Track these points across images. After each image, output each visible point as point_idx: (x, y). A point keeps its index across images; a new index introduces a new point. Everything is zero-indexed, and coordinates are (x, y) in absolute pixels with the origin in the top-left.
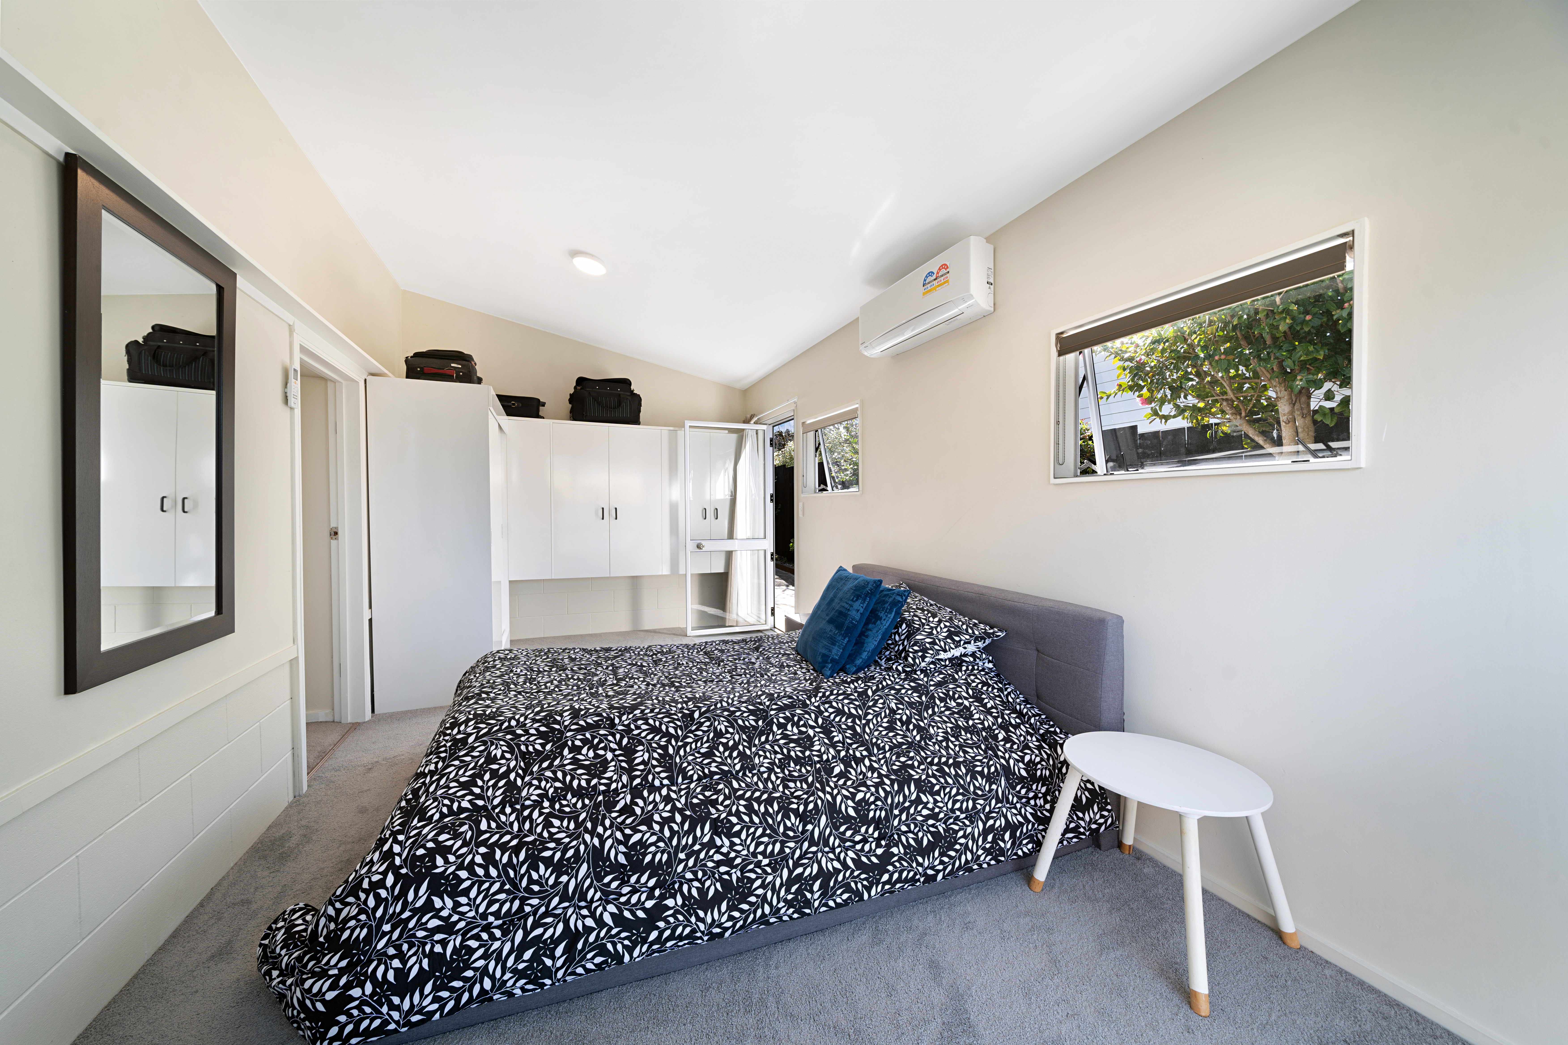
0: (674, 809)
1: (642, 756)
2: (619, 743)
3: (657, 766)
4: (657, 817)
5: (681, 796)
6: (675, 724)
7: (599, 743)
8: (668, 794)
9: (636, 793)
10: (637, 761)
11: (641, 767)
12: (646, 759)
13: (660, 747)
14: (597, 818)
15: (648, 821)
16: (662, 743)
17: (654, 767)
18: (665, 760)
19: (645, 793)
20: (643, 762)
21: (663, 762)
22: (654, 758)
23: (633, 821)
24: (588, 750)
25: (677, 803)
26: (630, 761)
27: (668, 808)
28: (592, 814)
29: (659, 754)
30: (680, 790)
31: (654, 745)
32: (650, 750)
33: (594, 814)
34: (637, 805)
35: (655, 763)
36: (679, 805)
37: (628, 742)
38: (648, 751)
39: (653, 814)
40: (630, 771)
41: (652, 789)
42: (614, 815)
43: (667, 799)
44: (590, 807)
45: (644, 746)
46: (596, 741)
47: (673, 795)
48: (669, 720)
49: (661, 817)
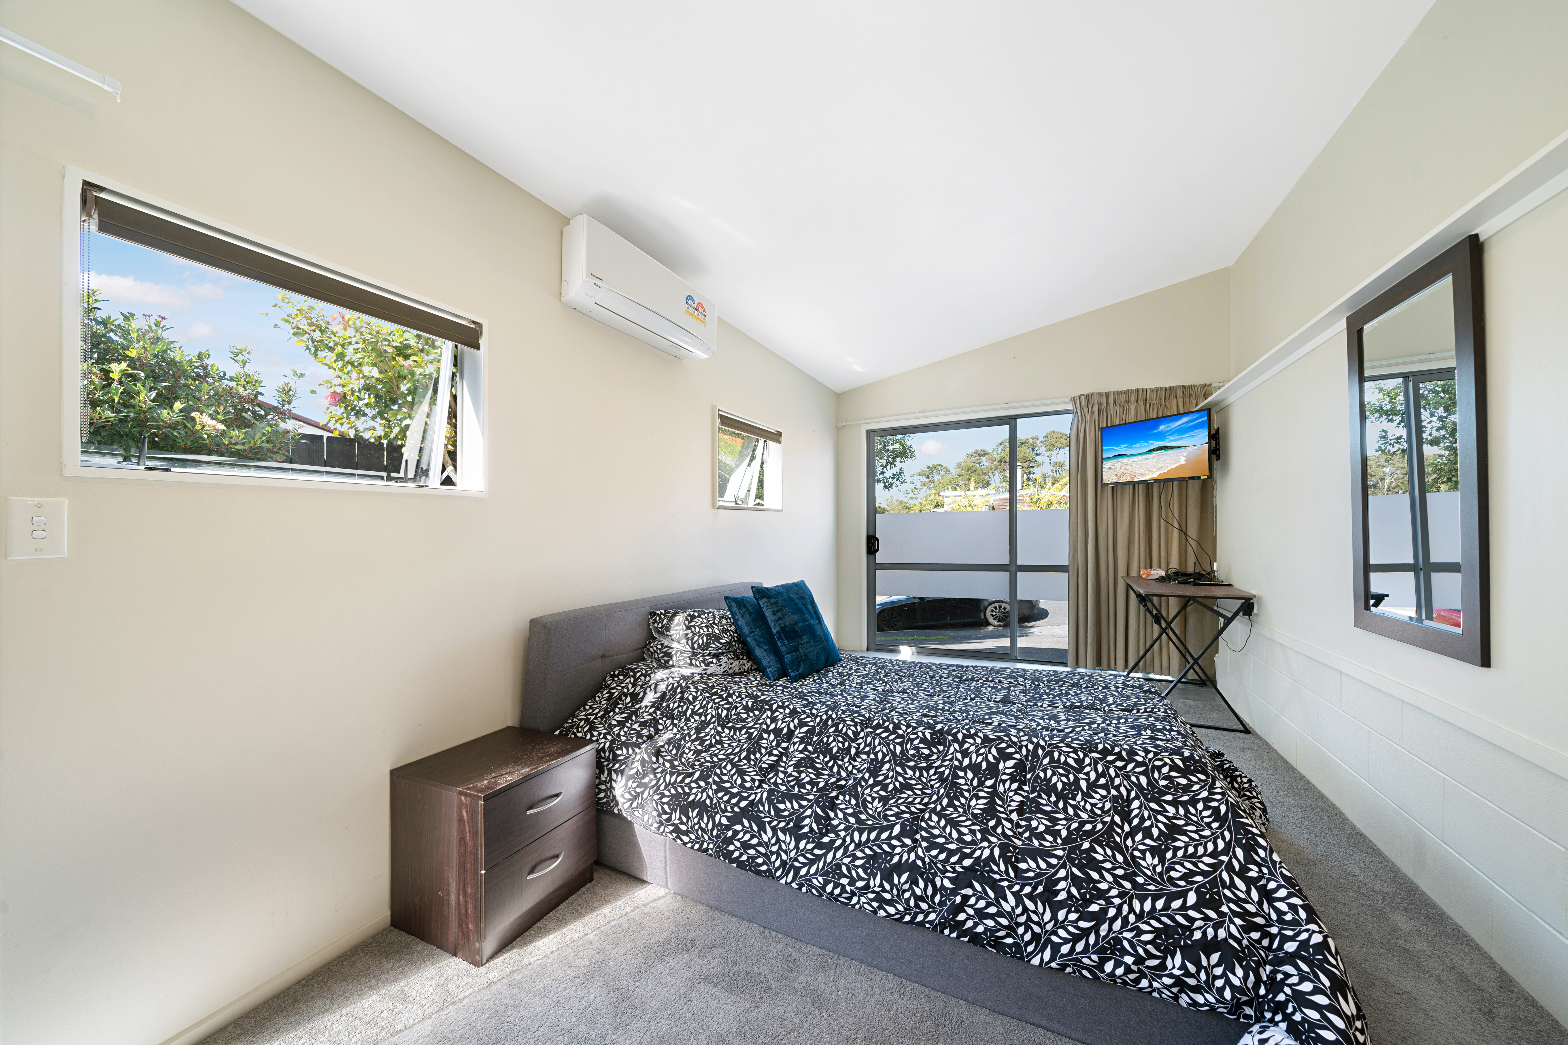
0: (961, 744)
1: (977, 804)
2: (999, 823)
3: (966, 790)
4: (979, 741)
5: (952, 754)
6: (927, 824)
7: (1024, 832)
8: (963, 758)
9: (993, 770)
10: (985, 801)
11: (981, 794)
12: (974, 800)
13: (955, 808)
14: (1033, 759)
15: (986, 740)
16: (952, 809)
17: (968, 791)
18: (955, 794)
19: (984, 765)
20: (978, 798)
21: (958, 792)
22: (966, 798)
23: (1000, 744)
24: (1037, 828)
25: (958, 748)
26: (991, 803)
27: (966, 746)
28: (1037, 761)
29: (959, 801)
30: (951, 760)
31: (961, 810)
32: (967, 808)
33: (1035, 762)
34: (994, 757)
35: (966, 794)
36: (957, 746)
37: (988, 821)
38: (970, 806)
39: (981, 744)
40: (994, 793)
41: (975, 768)
42: (1017, 756)
43: (966, 753)
44: (1039, 768)
45: (973, 812)
46: (1027, 834)
47: (959, 756)
48: (933, 831)
49: (975, 740)
